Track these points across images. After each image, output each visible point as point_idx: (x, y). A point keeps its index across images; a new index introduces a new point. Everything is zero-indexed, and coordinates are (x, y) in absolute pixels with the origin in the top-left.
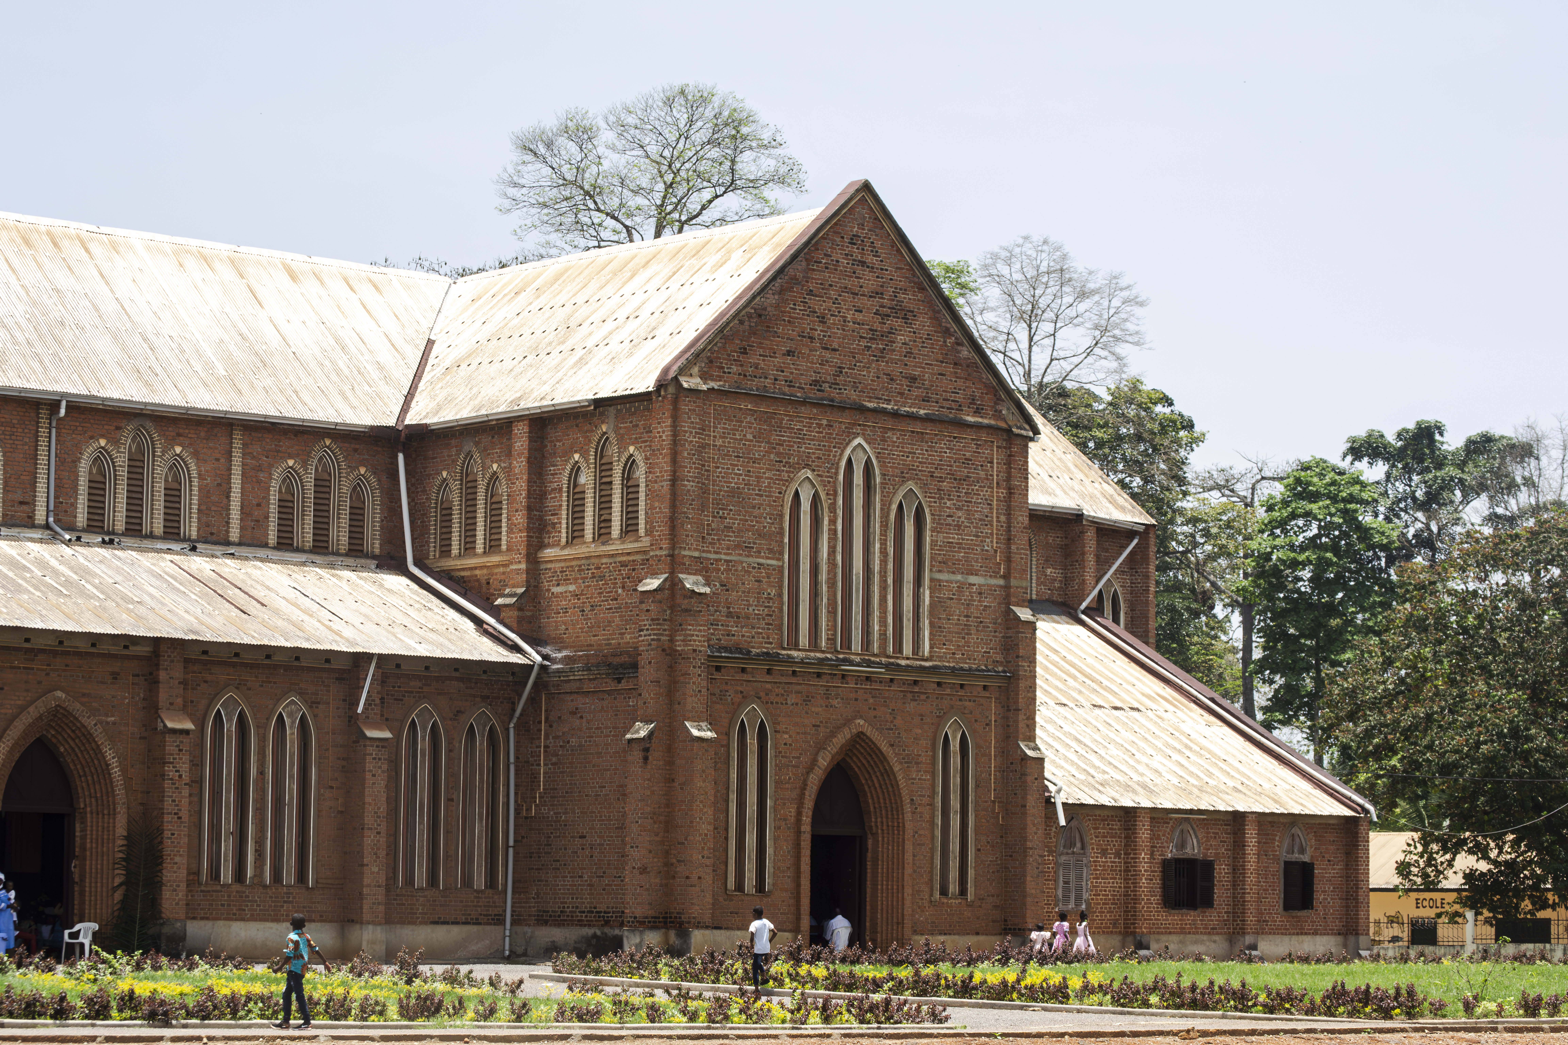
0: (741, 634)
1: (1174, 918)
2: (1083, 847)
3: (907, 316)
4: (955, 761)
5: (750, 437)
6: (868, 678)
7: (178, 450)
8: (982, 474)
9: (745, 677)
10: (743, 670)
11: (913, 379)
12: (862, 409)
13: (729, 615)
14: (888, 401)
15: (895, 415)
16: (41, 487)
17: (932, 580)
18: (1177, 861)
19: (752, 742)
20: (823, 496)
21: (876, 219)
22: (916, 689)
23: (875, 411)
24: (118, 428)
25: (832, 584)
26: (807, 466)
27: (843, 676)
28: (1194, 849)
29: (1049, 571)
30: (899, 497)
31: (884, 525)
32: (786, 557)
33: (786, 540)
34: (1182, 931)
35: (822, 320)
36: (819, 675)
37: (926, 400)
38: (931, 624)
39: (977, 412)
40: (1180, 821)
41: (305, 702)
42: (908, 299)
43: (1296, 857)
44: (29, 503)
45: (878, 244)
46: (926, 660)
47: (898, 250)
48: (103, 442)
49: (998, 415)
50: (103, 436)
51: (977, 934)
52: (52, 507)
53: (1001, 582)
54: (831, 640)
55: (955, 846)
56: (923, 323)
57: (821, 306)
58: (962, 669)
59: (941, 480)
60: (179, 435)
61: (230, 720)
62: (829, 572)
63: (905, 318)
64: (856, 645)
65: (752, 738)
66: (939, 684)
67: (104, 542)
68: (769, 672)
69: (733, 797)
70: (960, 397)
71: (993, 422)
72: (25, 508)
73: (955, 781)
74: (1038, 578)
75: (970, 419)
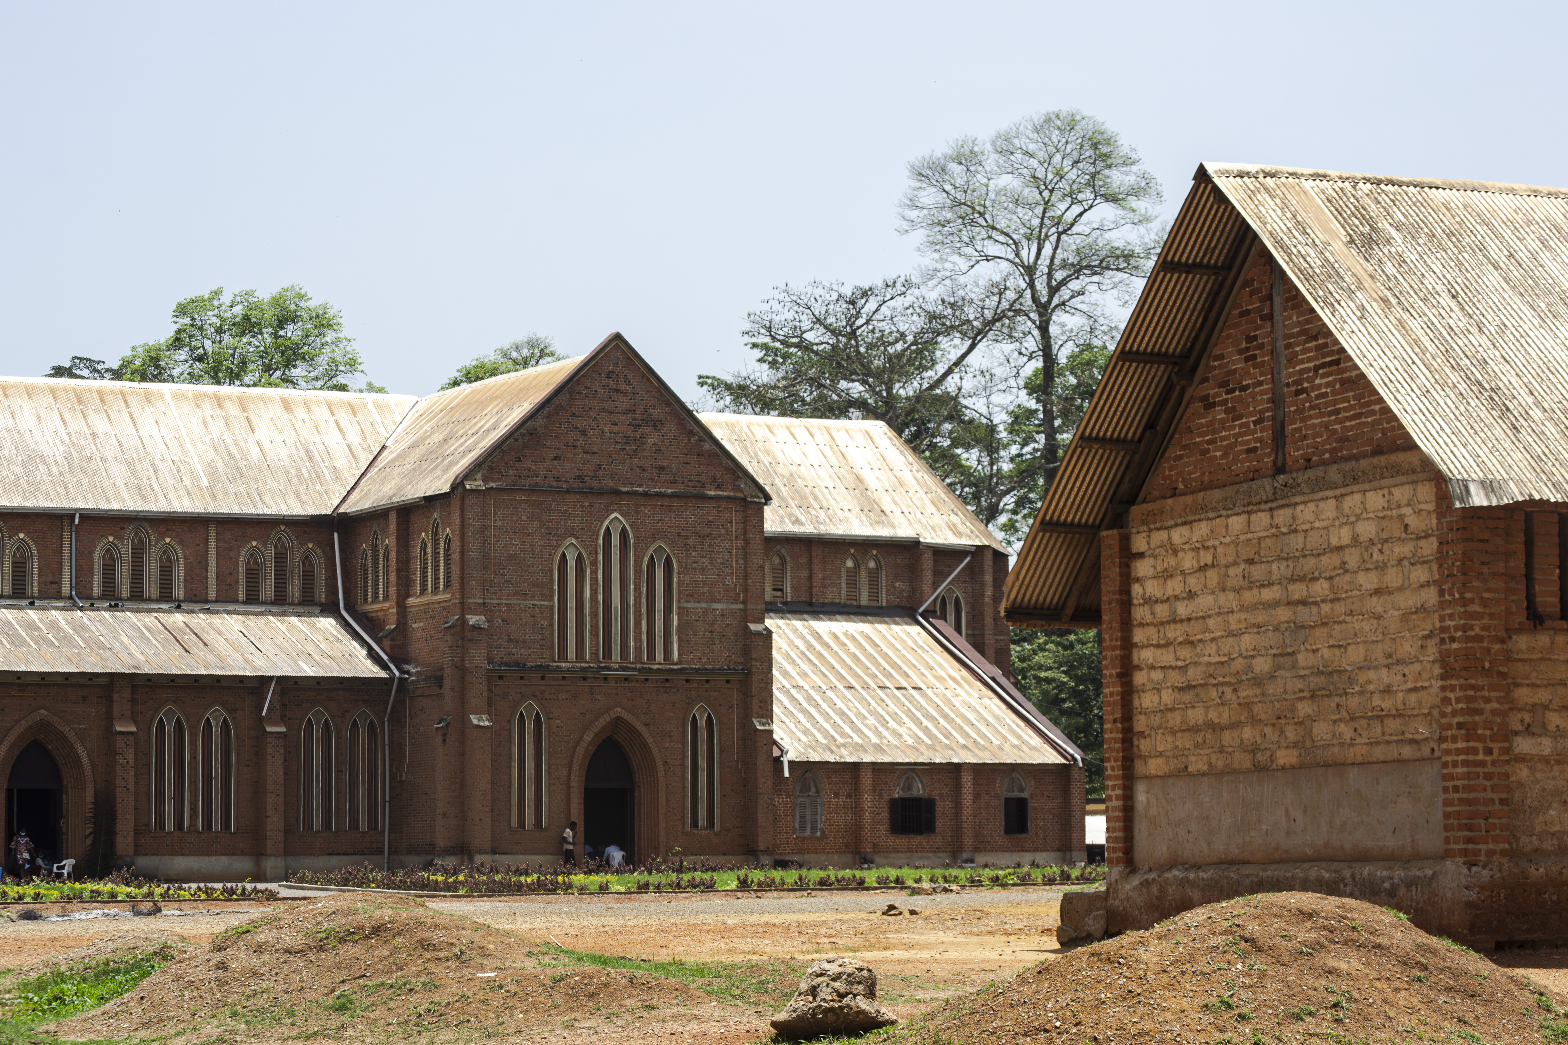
0: (519, 653)
1: (901, 841)
2: (817, 792)
3: (656, 424)
4: (702, 734)
5: (525, 518)
6: (626, 679)
7: (168, 540)
8: (723, 531)
9: (523, 682)
10: (522, 678)
11: (662, 468)
12: (618, 493)
13: (510, 641)
14: (641, 486)
15: (646, 495)
16: (66, 571)
17: (679, 608)
18: (903, 800)
19: (530, 727)
20: (585, 555)
21: (629, 358)
22: (668, 685)
23: (628, 493)
24: (122, 528)
25: (594, 615)
26: (573, 535)
27: (605, 679)
28: (919, 790)
29: (897, 584)
30: (651, 551)
31: (638, 572)
32: (556, 598)
33: (556, 587)
34: (910, 850)
35: (584, 433)
36: (585, 679)
37: (673, 482)
38: (680, 639)
39: (719, 487)
40: (905, 771)
41: (226, 710)
42: (657, 413)
43: (1016, 794)
44: (58, 583)
45: (630, 376)
46: (676, 664)
47: (648, 379)
48: (111, 539)
49: (737, 488)
50: (111, 535)
51: (725, 854)
52: (74, 584)
53: (741, 606)
54: (595, 654)
55: (703, 793)
56: (671, 429)
57: (581, 423)
58: (706, 669)
59: (687, 537)
60: (168, 530)
61: (169, 724)
62: (591, 607)
63: (655, 426)
64: (616, 656)
65: (529, 724)
66: (687, 681)
67: (111, 606)
68: (543, 678)
69: (515, 765)
70: (703, 478)
71: (731, 494)
72: (55, 586)
73: (702, 748)
74: (887, 590)
75: (712, 493)
